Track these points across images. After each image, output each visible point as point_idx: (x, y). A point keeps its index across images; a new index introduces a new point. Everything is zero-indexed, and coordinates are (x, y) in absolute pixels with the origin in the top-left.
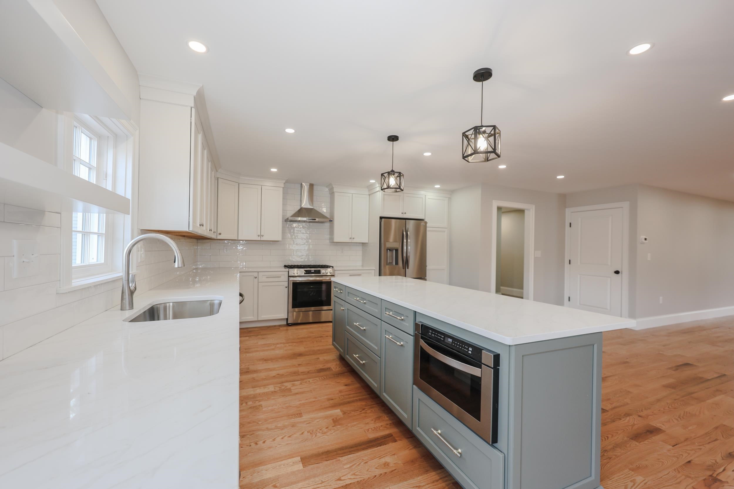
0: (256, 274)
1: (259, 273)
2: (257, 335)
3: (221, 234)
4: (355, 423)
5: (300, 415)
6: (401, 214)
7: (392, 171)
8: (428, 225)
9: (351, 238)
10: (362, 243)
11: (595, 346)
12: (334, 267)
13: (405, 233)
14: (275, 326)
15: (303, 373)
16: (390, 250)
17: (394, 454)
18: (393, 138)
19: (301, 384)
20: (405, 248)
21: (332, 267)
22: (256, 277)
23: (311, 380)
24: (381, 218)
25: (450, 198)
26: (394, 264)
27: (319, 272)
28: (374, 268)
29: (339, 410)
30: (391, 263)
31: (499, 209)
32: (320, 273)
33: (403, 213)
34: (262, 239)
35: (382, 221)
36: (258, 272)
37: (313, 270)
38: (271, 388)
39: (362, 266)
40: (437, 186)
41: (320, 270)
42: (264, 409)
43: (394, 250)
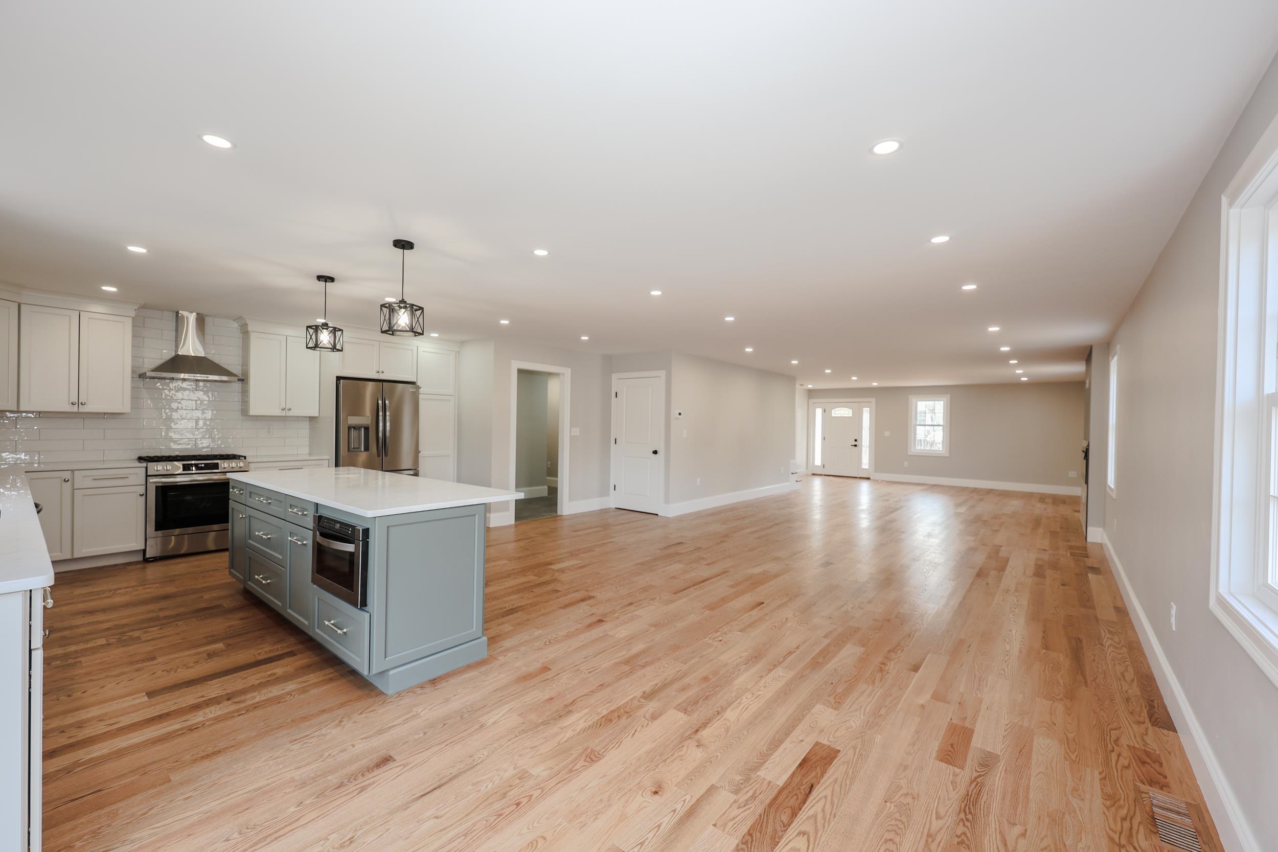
0: (67, 475)
1: (75, 472)
4: (242, 651)
5: (154, 658)
6: (375, 372)
7: (325, 324)
8: (421, 391)
9: (284, 409)
10: (310, 417)
11: (477, 516)
12: (247, 457)
13: (380, 402)
14: (115, 565)
15: (165, 618)
16: (354, 428)
18: (324, 280)
19: (161, 629)
20: (381, 424)
21: (243, 458)
22: (68, 480)
23: (180, 623)
24: (339, 378)
25: (458, 352)
26: (363, 450)
27: (216, 466)
28: (328, 457)
29: (222, 644)
30: (358, 448)
31: (520, 371)
32: (218, 469)
33: (378, 372)
34: (81, 411)
35: (340, 383)
36: (73, 471)
37: (202, 464)
38: (102, 641)
39: (310, 454)
40: (434, 335)
41: (217, 463)
43: (363, 429)
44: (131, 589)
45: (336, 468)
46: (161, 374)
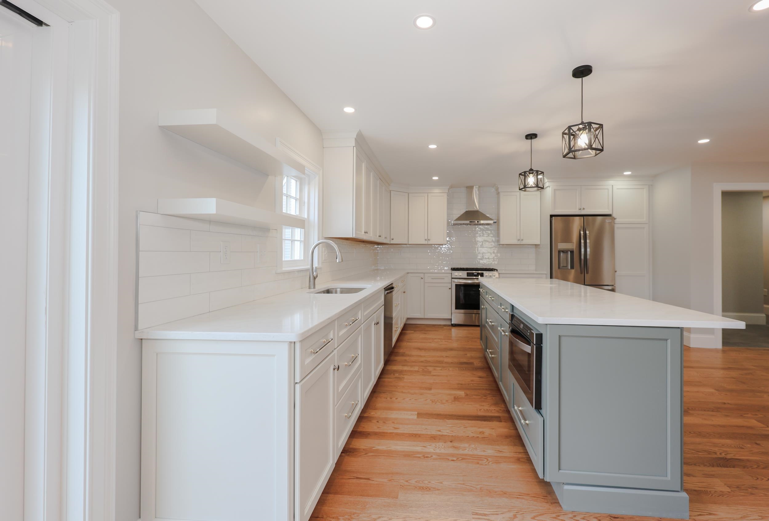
0: (422, 275)
1: (425, 274)
2: (422, 331)
3: (393, 239)
4: (472, 403)
5: (430, 389)
6: (577, 210)
7: (531, 170)
8: (617, 221)
9: (519, 240)
10: (535, 245)
11: (669, 341)
12: (498, 271)
13: (582, 233)
14: (440, 325)
15: (446, 363)
16: (563, 252)
17: (493, 429)
18: (531, 136)
19: (441, 370)
20: (583, 250)
21: (496, 271)
22: (423, 278)
23: (451, 369)
24: (552, 216)
25: (652, 185)
26: (569, 268)
27: (481, 275)
28: (545, 273)
29: (463, 392)
30: (566, 267)
33: (580, 209)
34: (429, 243)
35: (552, 219)
36: (424, 273)
37: (475, 273)
38: (416, 369)
39: (536, 270)
40: (629, 173)
41: (483, 273)
42: (404, 380)
43: (569, 252)
44: (439, 340)
45: (551, 279)
46: (458, 222)
